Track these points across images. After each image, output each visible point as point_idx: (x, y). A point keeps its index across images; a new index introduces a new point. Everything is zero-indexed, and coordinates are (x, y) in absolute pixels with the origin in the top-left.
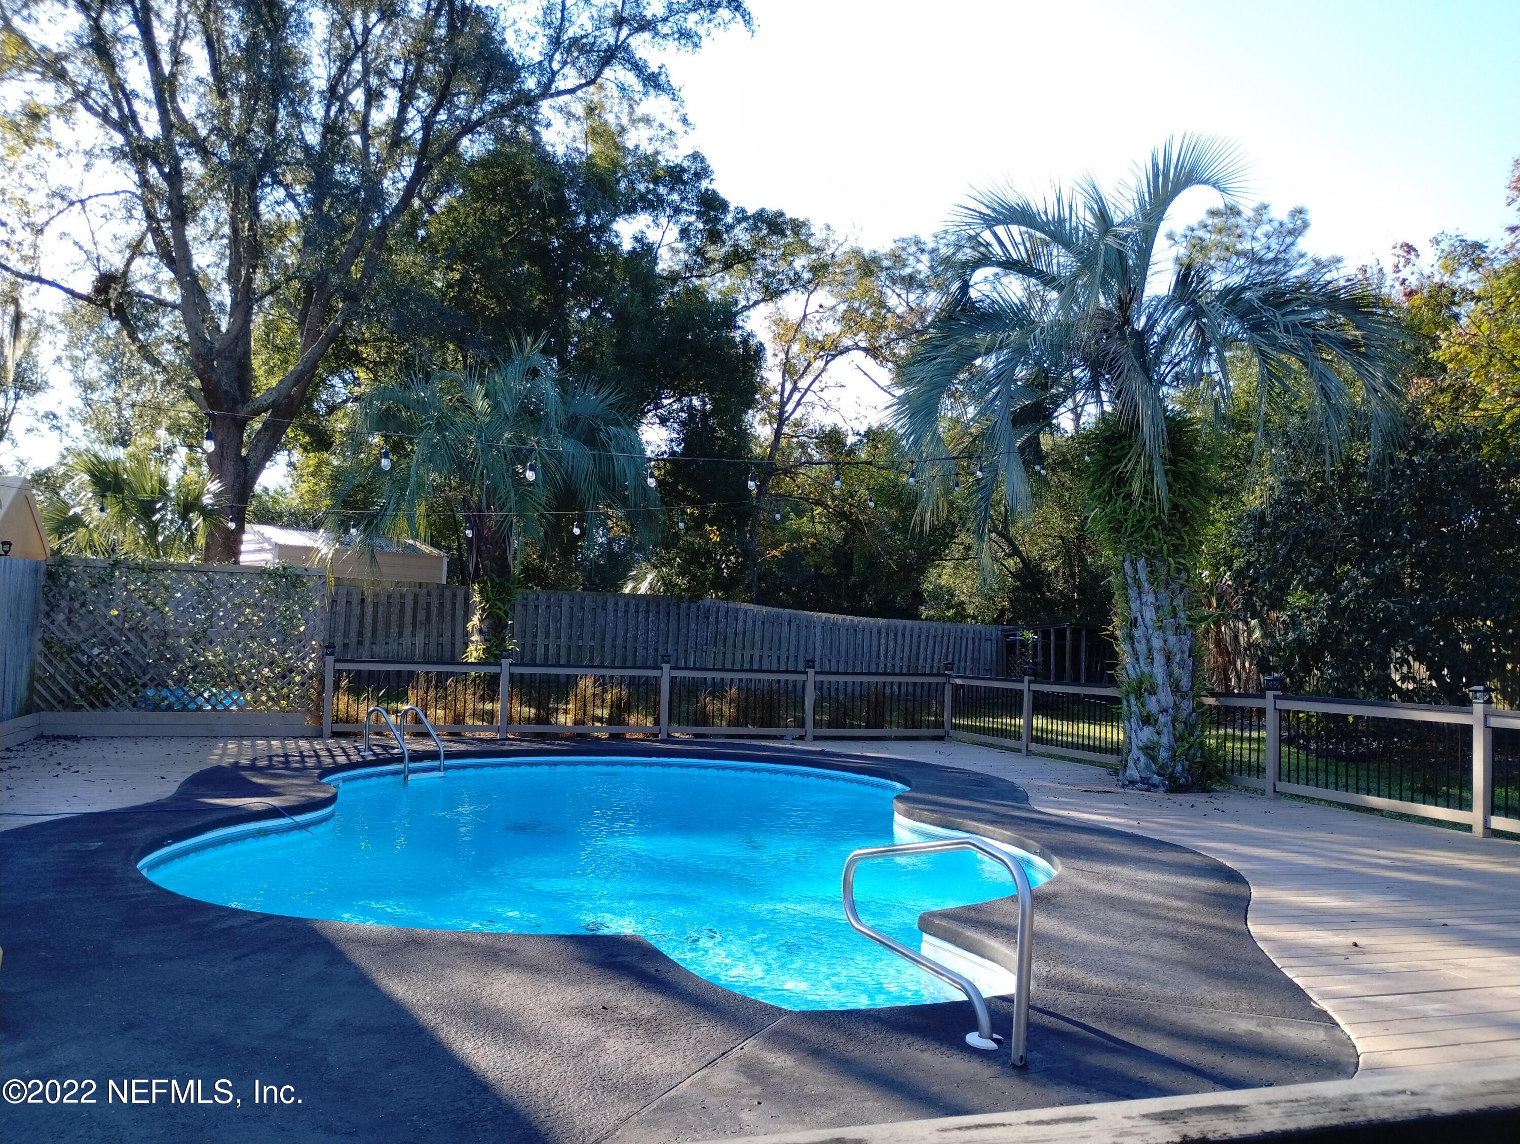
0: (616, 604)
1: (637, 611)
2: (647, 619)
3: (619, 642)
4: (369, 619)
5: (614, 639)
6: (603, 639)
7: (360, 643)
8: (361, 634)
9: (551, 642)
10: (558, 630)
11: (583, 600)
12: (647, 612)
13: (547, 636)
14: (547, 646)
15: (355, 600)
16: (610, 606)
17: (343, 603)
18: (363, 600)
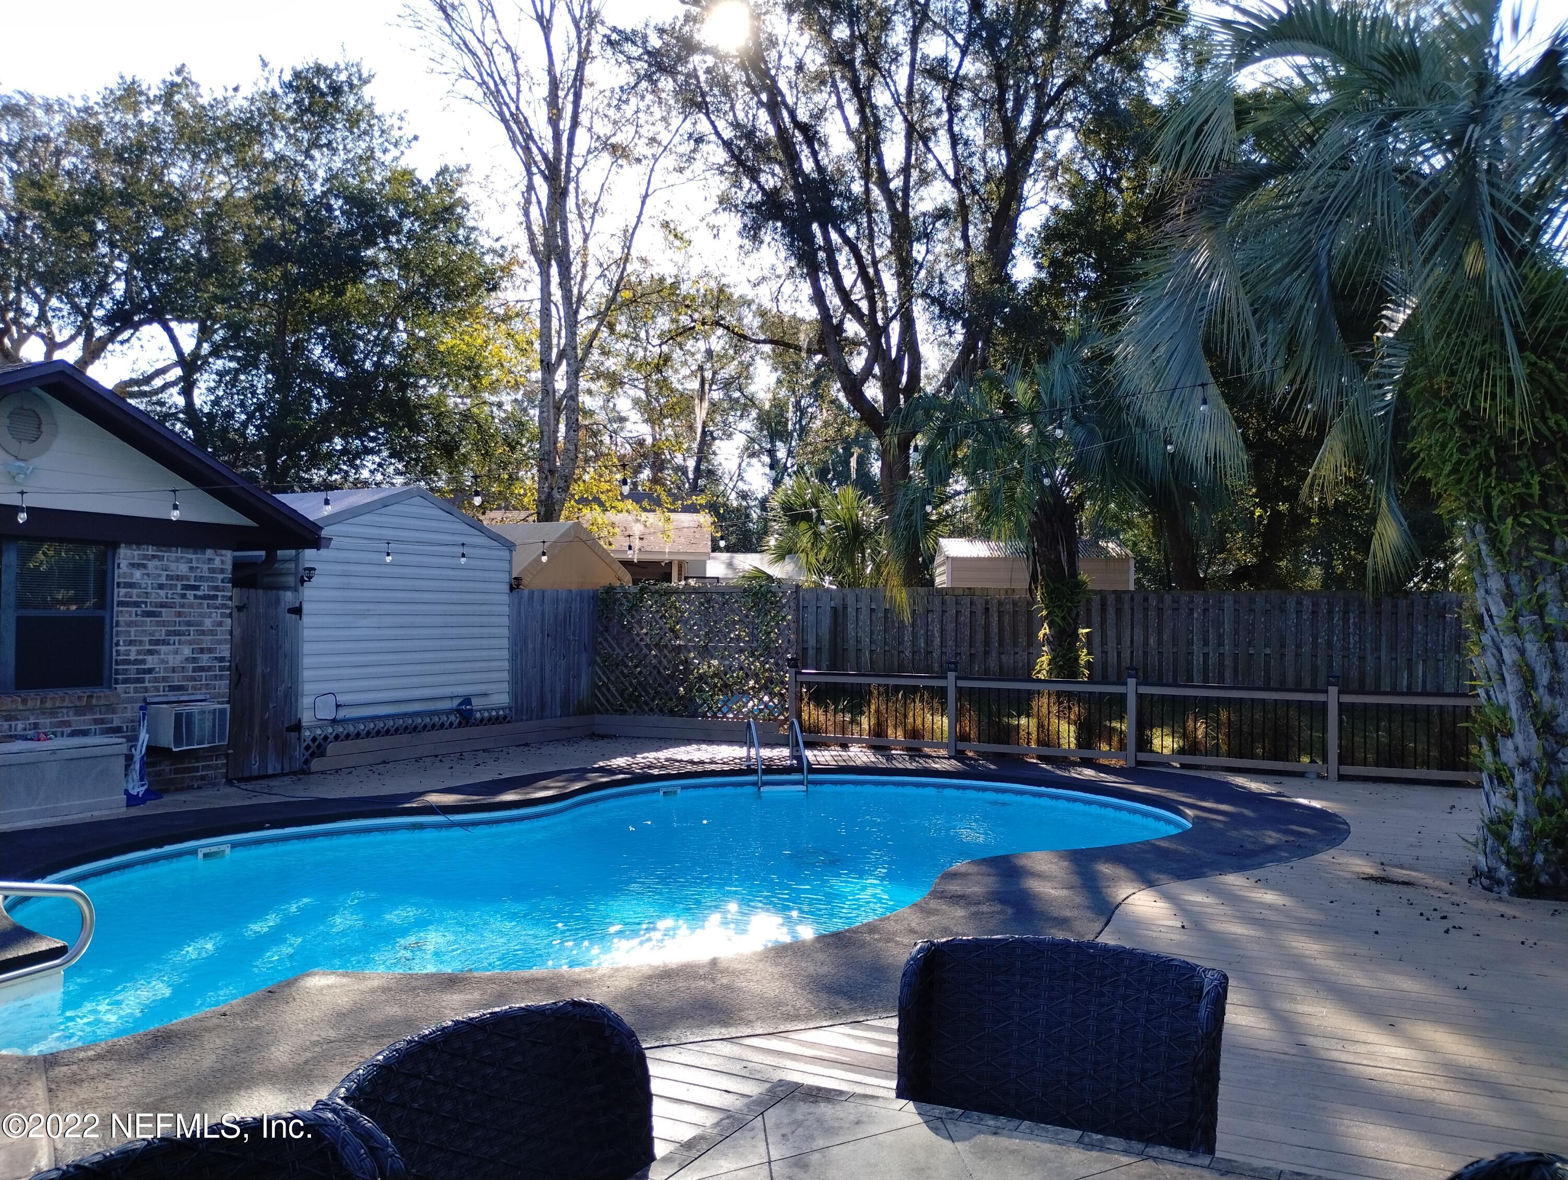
0: (1299, 603)
1: (1330, 612)
2: (1346, 620)
3: (1306, 649)
4: (995, 629)
5: (1298, 646)
6: (1283, 645)
7: (986, 653)
8: (987, 643)
9: (1210, 649)
10: (1220, 637)
11: (1252, 601)
12: (1346, 613)
13: (1206, 643)
14: (1206, 655)
15: (979, 609)
16: (1291, 604)
17: (968, 613)
18: (987, 610)
